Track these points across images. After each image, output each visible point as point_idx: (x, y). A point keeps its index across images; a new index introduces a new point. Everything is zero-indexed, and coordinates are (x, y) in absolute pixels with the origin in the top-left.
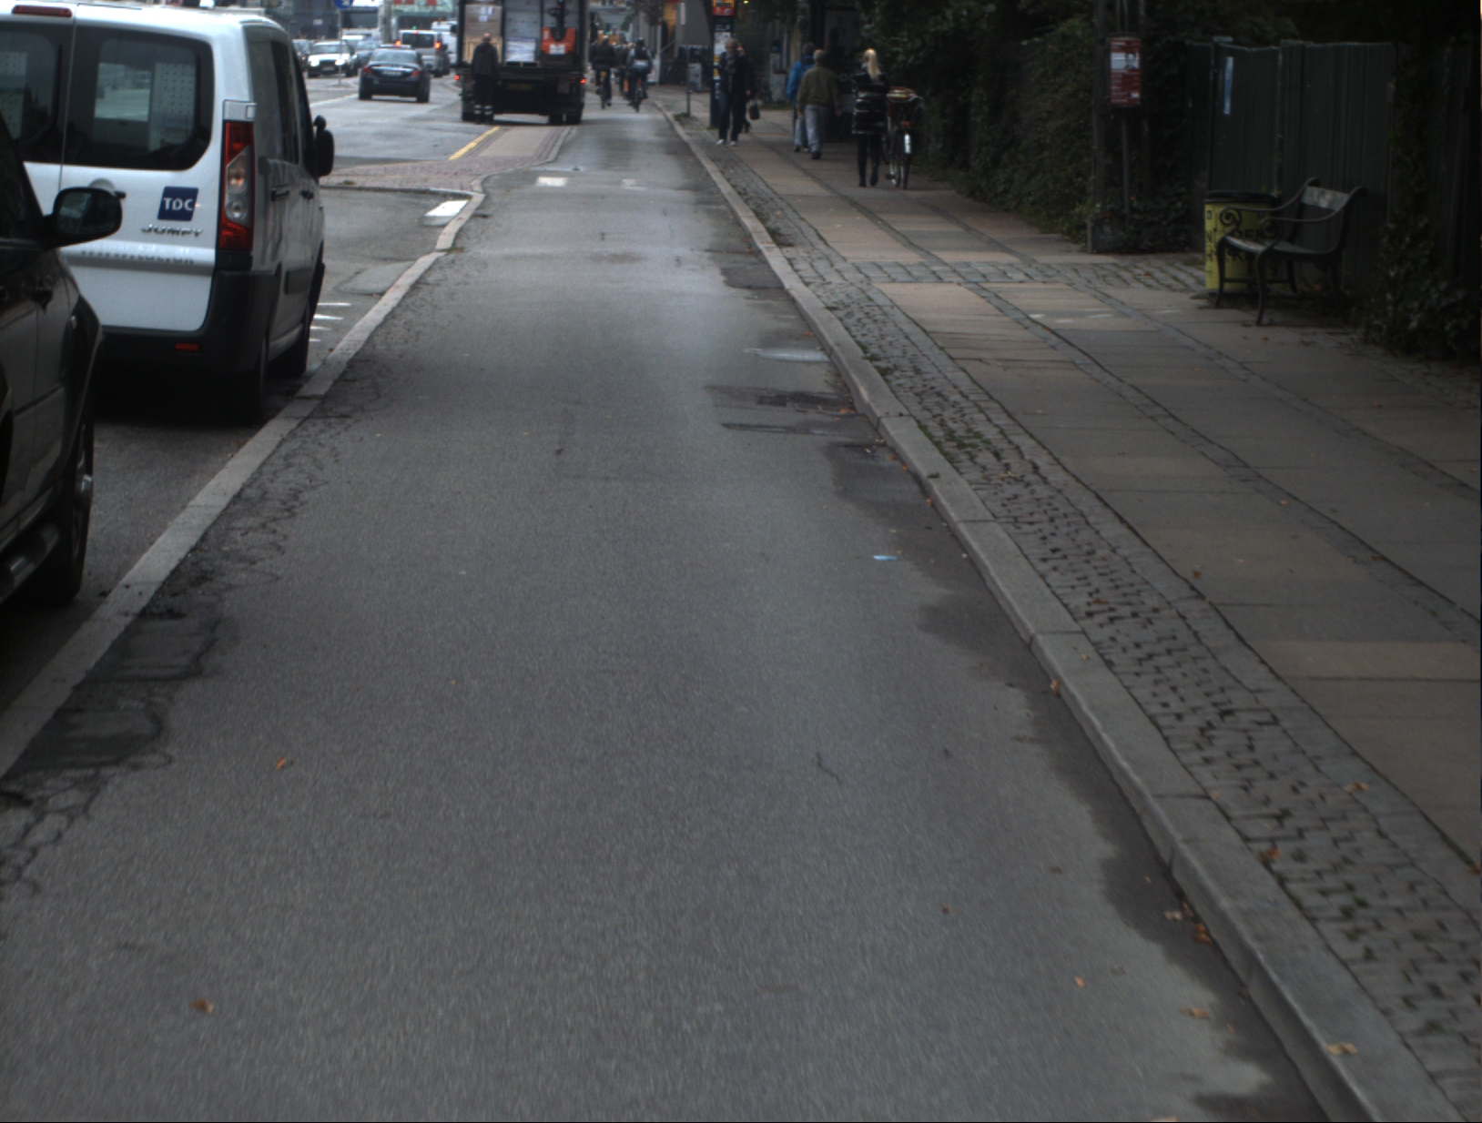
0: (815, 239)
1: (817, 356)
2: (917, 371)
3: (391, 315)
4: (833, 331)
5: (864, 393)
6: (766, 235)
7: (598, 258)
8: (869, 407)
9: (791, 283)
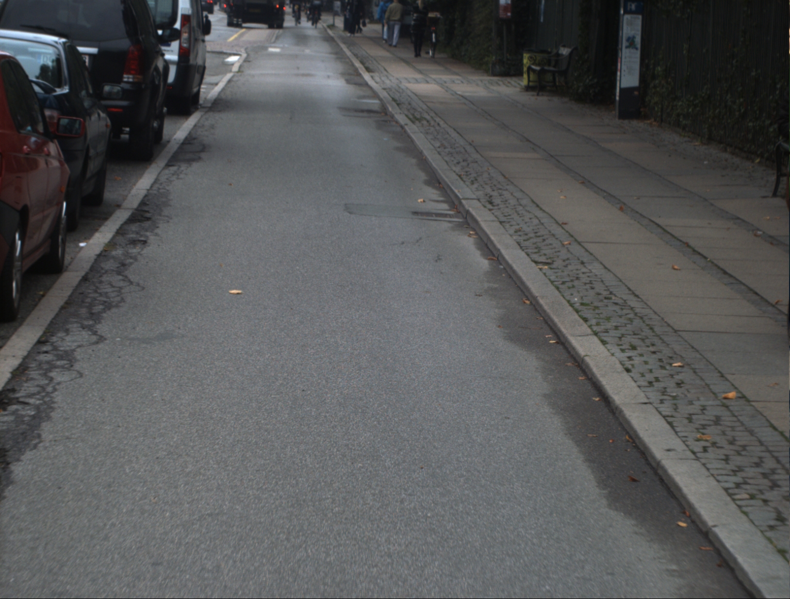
0: (383, 71)
1: (377, 101)
2: (410, 104)
3: (223, 89)
4: (383, 94)
5: (390, 109)
6: (364, 69)
7: (297, 75)
8: (391, 112)
9: (371, 83)
